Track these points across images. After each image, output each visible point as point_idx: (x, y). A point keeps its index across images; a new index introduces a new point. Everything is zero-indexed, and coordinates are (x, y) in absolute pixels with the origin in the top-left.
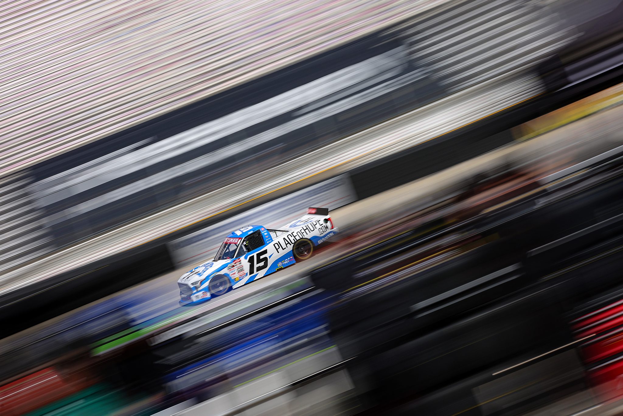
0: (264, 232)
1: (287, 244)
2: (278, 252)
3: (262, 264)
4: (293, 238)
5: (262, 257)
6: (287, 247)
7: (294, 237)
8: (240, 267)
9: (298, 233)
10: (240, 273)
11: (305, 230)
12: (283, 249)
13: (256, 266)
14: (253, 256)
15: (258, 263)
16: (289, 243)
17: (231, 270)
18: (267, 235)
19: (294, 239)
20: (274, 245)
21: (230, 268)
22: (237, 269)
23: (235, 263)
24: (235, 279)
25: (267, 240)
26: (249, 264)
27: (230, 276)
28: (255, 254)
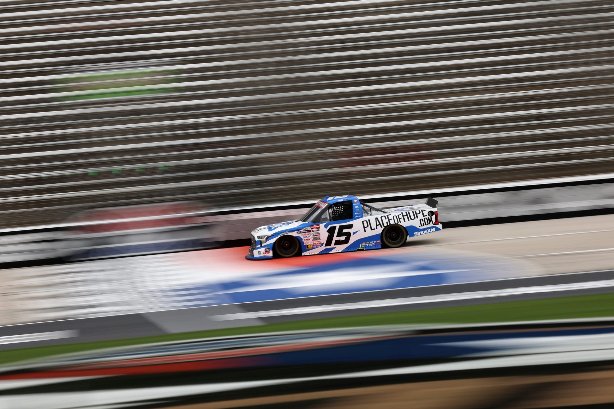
0: (355, 204)
1: (378, 225)
2: (365, 231)
3: (343, 238)
4: (387, 220)
5: (345, 231)
6: (377, 228)
7: (389, 220)
8: (317, 234)
9: (395, 217)
10: (316, 241)
11: (403, 216)
12: (372, 229)
13: (335, 238)
14: (335, 227)
15: (338, 236)
16: (380, 224)
17: (305, 234)
18: (357, 209)
19: (387, 222)
20: (363, 222)
21: (305, 232)
22: (313, 235)
23: (312, 229)
24: (308, 245)
25: (355, 214)
26: (328, 234)
27: (303, 240)
28: (338, 226)
